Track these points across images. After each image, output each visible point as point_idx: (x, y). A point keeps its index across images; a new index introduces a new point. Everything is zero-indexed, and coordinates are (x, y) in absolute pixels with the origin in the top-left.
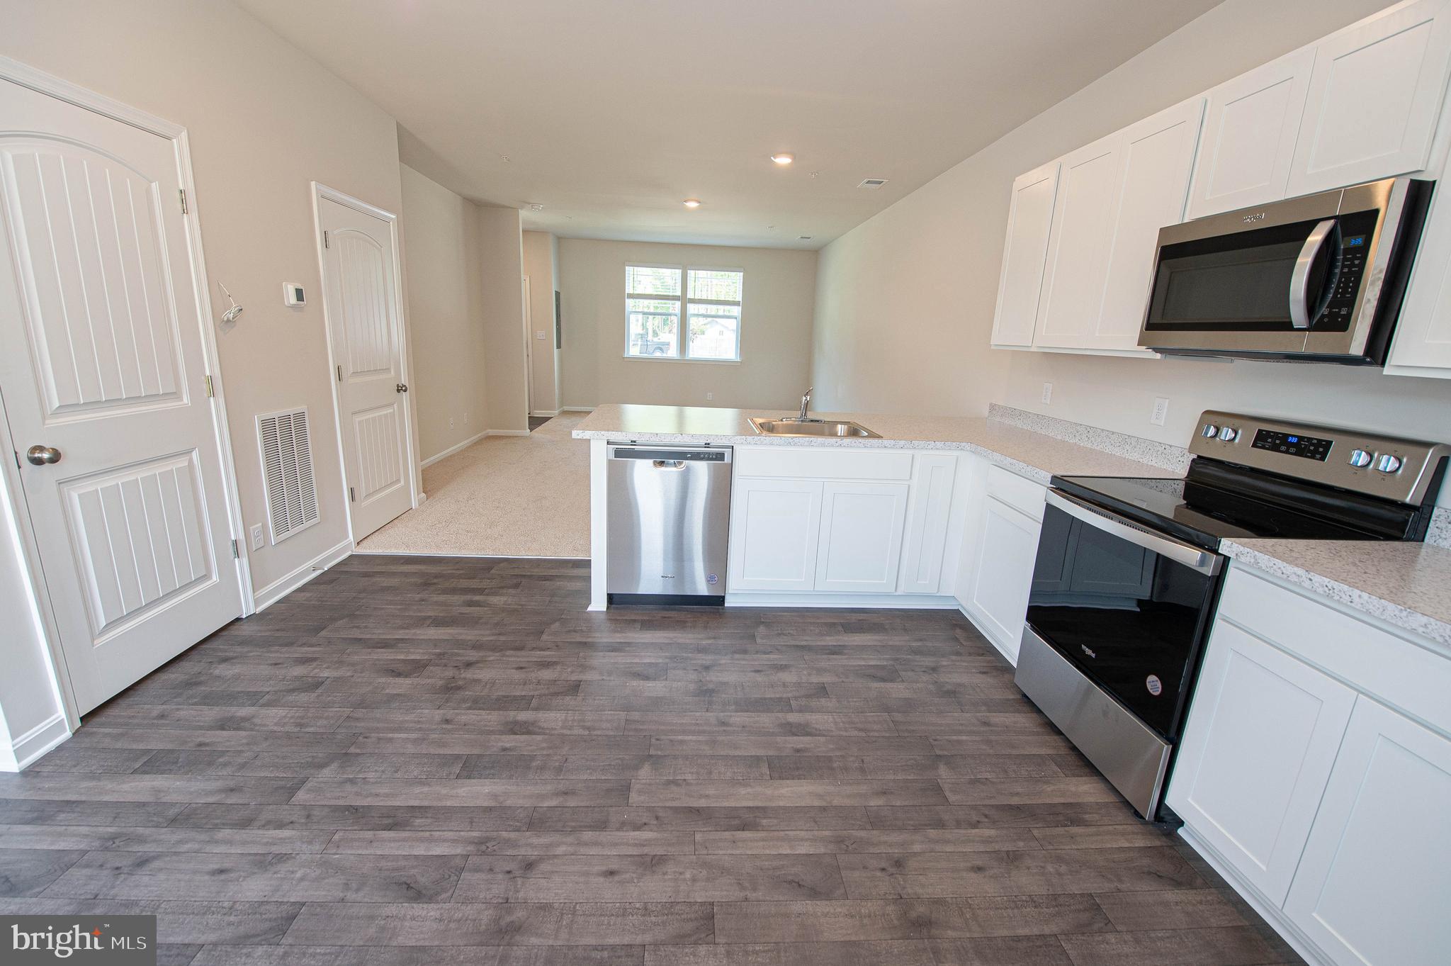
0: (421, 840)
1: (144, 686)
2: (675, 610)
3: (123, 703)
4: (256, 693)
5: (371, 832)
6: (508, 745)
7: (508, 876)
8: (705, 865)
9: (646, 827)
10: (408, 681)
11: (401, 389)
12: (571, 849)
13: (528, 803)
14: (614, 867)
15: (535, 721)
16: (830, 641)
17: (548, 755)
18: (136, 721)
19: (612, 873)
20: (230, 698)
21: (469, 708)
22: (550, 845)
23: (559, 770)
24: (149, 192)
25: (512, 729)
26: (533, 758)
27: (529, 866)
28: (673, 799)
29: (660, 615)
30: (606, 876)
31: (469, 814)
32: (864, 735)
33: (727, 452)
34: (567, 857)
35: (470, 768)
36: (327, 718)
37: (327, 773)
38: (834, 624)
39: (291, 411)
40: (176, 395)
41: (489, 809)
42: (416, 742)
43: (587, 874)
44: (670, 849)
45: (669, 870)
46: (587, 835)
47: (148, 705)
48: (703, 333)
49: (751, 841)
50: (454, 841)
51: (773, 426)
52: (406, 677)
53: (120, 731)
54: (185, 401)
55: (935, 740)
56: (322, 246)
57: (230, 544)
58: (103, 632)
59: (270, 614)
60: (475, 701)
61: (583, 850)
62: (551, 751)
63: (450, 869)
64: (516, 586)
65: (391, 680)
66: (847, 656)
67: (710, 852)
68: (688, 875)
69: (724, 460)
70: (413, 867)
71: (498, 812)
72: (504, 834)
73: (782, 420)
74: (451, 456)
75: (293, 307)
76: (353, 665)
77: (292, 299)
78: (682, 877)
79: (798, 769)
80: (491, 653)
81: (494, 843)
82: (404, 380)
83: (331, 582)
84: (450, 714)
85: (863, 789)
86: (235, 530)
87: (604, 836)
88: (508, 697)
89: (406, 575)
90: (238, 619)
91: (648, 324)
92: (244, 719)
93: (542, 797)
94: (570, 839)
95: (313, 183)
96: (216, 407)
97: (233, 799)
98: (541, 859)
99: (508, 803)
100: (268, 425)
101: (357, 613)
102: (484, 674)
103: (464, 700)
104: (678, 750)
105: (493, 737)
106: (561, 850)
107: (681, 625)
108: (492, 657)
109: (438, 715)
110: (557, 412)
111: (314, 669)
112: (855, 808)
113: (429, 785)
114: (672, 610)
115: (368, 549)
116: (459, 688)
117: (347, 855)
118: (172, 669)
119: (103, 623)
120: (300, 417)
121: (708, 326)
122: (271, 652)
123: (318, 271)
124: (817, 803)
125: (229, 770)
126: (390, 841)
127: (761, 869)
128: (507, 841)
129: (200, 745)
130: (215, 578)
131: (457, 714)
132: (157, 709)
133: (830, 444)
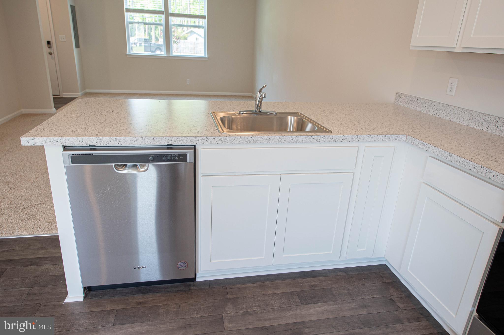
29: (135, 301)
33: (189, 154)
38: (291, 293)
48: (186, 39)
51: (233, 119)
69: (186, 161)
73: (240, 113)
91: (152, 33)
110: (80, 94)
121: (189, 34)
133: (287, 141)
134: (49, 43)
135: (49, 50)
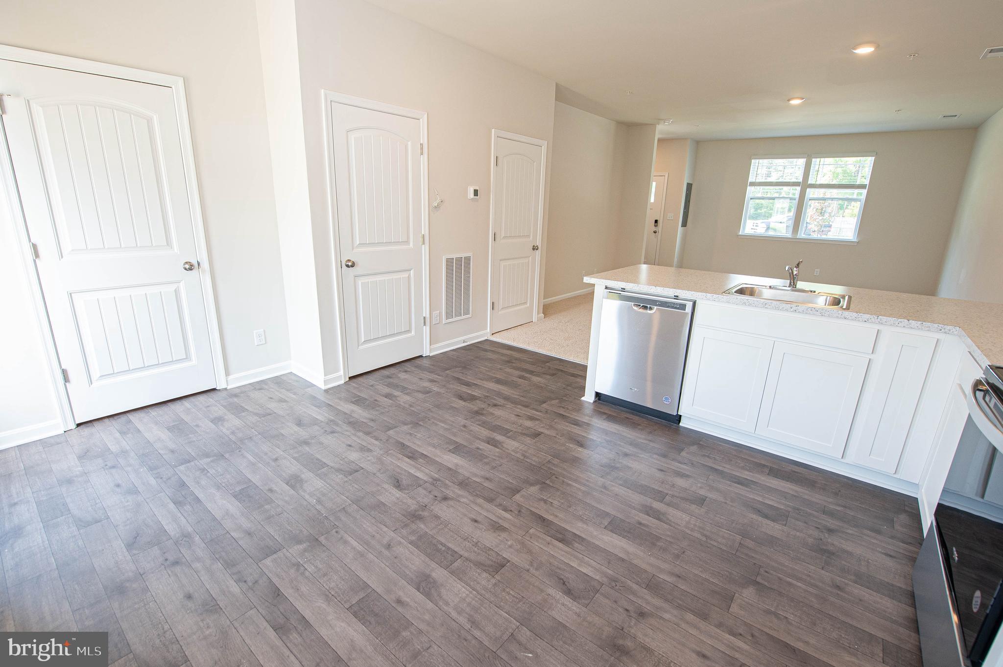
0: (416, 467)
1: (374, 373)
2: (639, 416)
3: (365, 376)
4: (405, 388)
5: (402, 456)
6: (481, 447)
7: (434, 498)
8: (523, 544)
9: (510, 512)
10: (464, 403)
11: (535, 248)
12: (468, 502)
13: (467, 474)
14: (479, 519)
15: (503, 442)
16: (746, 475)
17: (494, 459)
18: (364, 385)
19: (476, 521)
20: (396, 386)
21: (479, 425)
22: (459, 496)
23: (494, 468)
24: (406, 146)
25: (489, 441)
26: (487, 457)
27: (445, 498)
28: (536, 508)
30: (472, 521)
31: (441, 467)
32: (704, 539)
33: (689, 304)
34: (463, 504)
35: (457, 449)
36: (421, 407)
37: (405, 428)
38: (764, 465)
39: (463, 255)
40: (407, 242)
41: (450, 469)
42: (446, 429)
43: (465, 515)
44: (512, 527)
45: (502, 536)
46: (480, 501)
47: (369, 380)
49: (558, 548)
50: (427, 474)
52: (464, 401)
53: (357, 386)
54: (411, 246)
55: (766, 572)
56: (494, 164)
57: (422, 318)
58: (362, 344)
59: (434, 357)
60: (484, 423)
61: (472, 505)
62: (497, 459)
63: (417, 483)
64: (553, 375)
65: (458, 400)
66: (749, 489)
67: (531, 540)
68: (509, 543)
69: (685, 310)
70: (405, 476)
71: (452, 472)
72: (447, 482)
74: (578, 296)
75: (472, 199)
76: (448, 389)
77: (471, 195)
78: (506, 542)
79: (629, 532)
80: (509, 404)
81: (440, 483)
82: (538, 243)
83: (469, 350)
84: (468, 423)
85: (665, 566)
86: (426, 313)
87: (487, 505)
88: (500, 426)
89: (503, 355)
90: (421, 356)
92: (395, 397)
93: (476, 475)
94: (471, 498)
95: (493, 130)
96: (425, 249)
97: (371, 424)
98: (452, 499)
99: (460, 471)
100: (449, 261)
101: (468, 367)
102: (497, 412)
103: (479, 420)
104: (562, 488)
105: (478, 441)
106: (463, 500)
107: (634, 425)
108: (509, 405)
109: (463, 422)
111: (433, 385)
112: (646, 571)
113: (436, 448)
114: (637, 415)
115: (497, 339)
116: (482, 414)
117: (388, 460)
118: (387, 369)
119: (363, 341)
120: (468, 259)
122: (423, 374)
123: (490, 180)
124: (622, 555)
125: (377, 413)
126: (405, 462)
127: (551, 564)
128: (446, 485)
129: (376, 400)
130: (413, 333)
131: (471, 425)
132: (372, 383)
133: (785, 309)
134: (656, 221)
135: (654, 229)
